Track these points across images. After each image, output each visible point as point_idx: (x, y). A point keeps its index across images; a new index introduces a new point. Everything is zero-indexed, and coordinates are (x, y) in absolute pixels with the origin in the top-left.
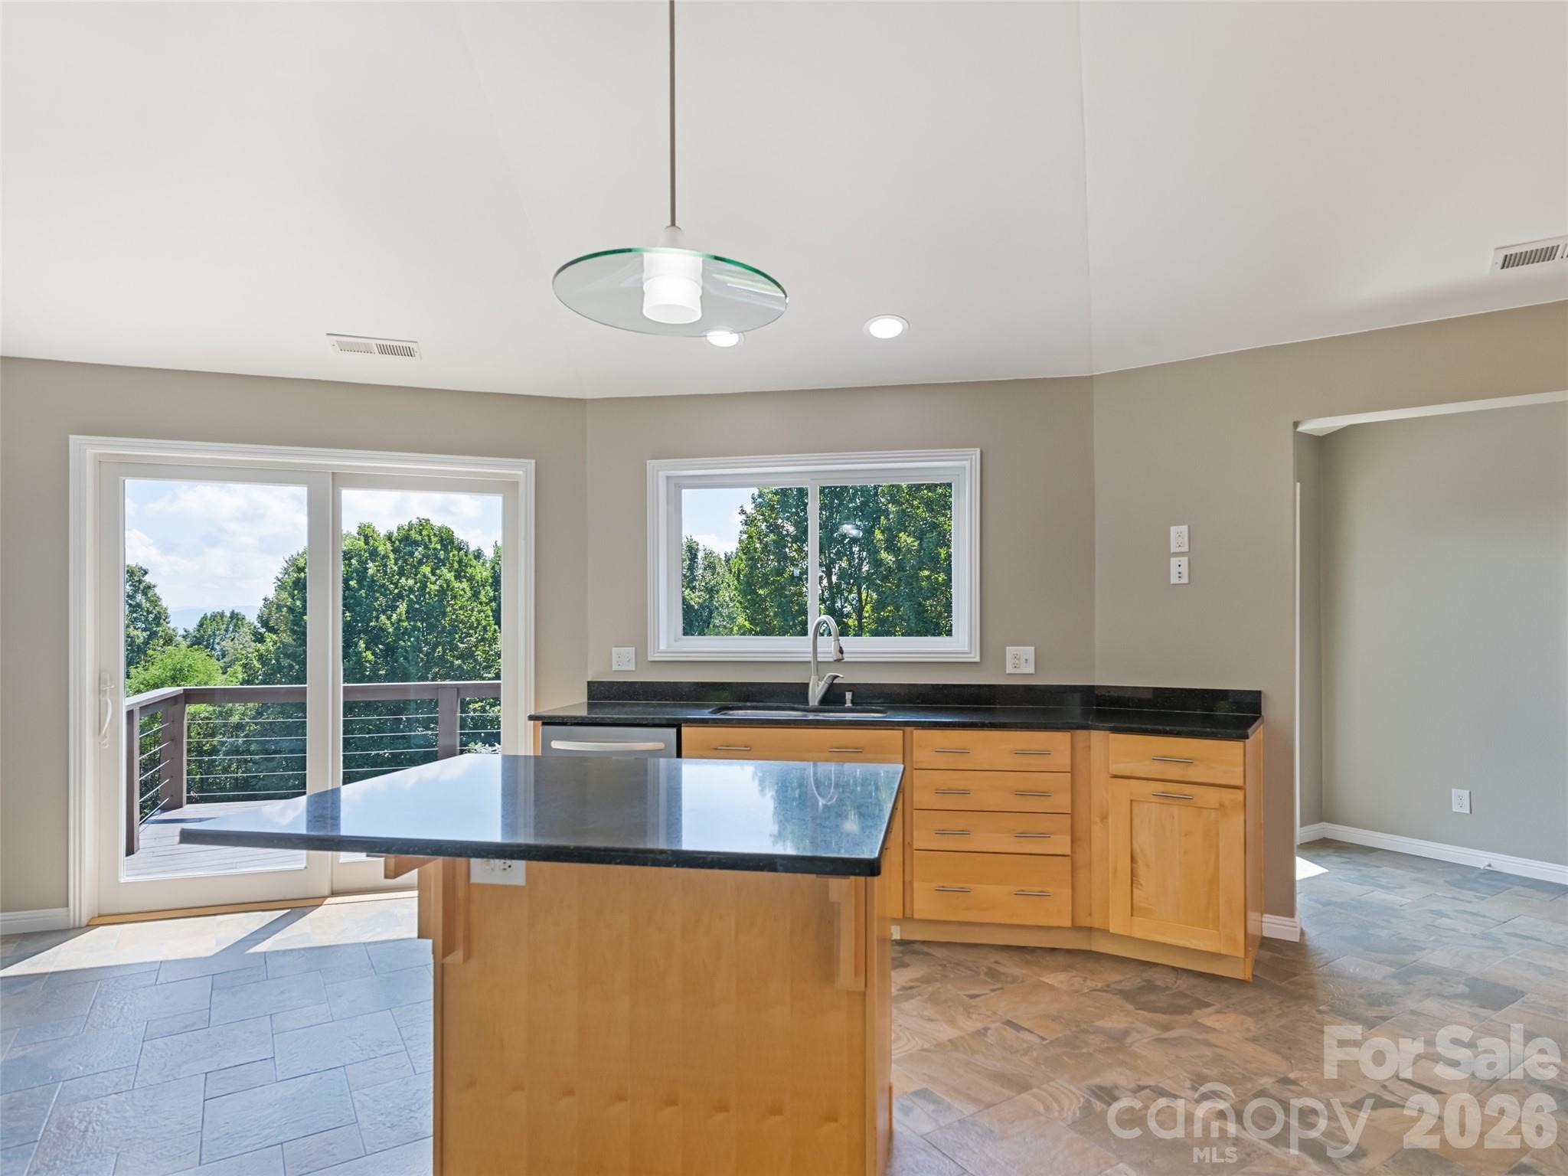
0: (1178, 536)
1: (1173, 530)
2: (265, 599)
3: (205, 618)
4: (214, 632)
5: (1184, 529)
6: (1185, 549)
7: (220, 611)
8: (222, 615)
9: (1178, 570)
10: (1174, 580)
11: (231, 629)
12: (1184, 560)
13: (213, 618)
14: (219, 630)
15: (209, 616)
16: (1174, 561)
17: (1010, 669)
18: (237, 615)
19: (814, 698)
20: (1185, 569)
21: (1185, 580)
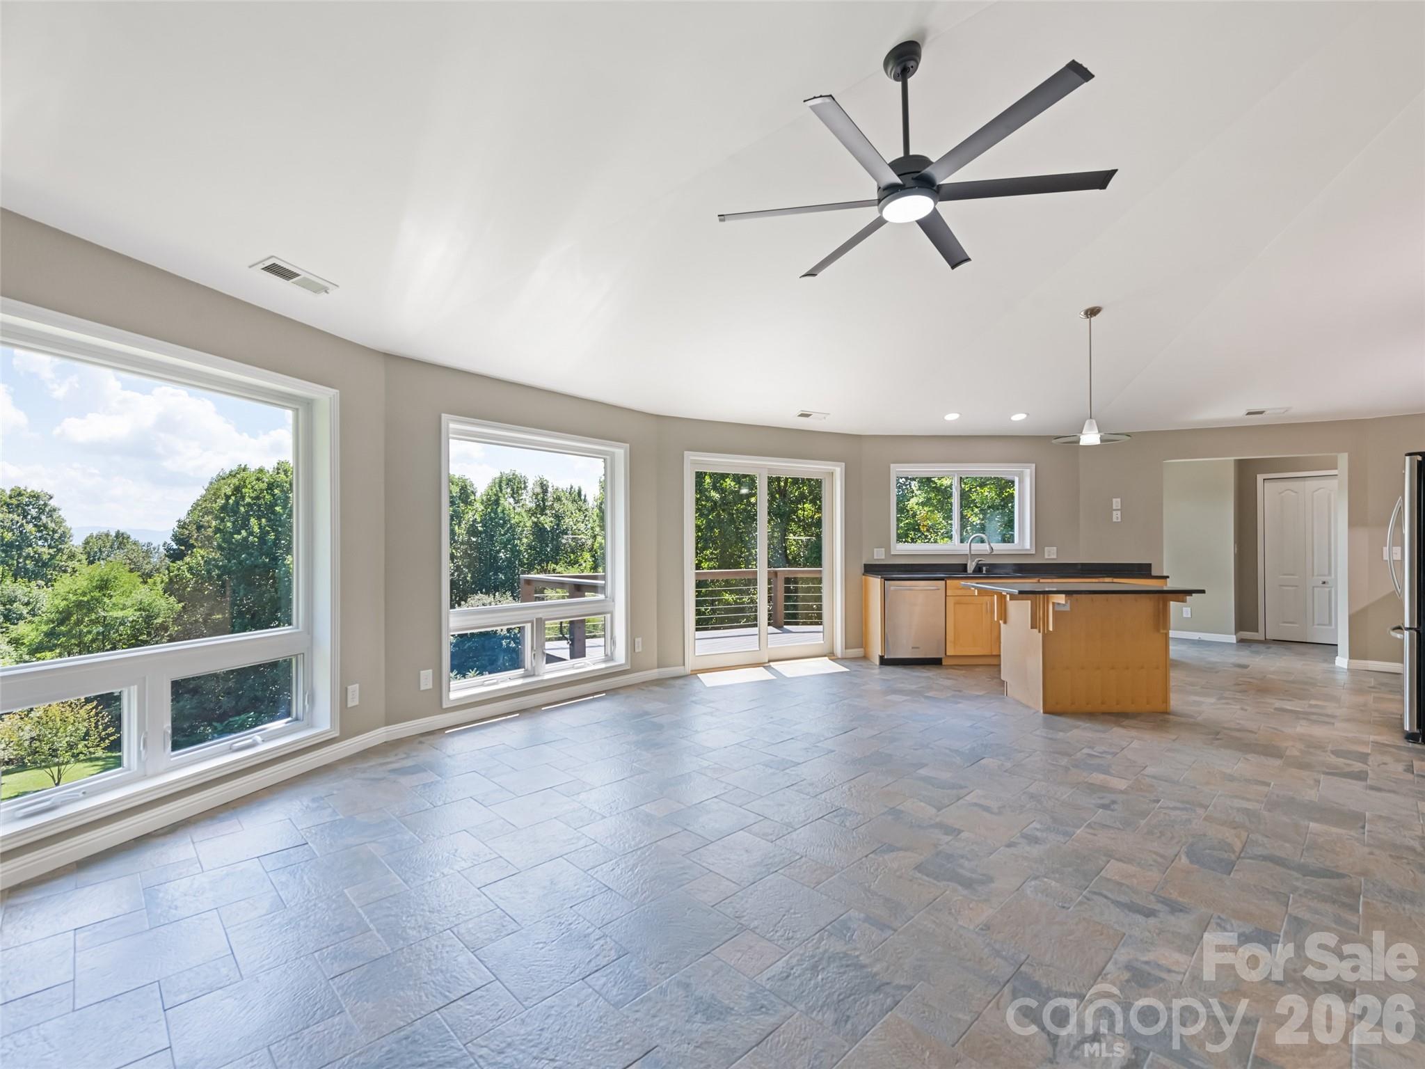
0: (1116, 503)
1: (1114, 500)
2: (179, 521)
3: (91, 536)
4: (100, 549)
5: (1119, 500)
6: (1119, 508)
7: (105, 531)
8: (107, 535)
9: (1117, 516)
10: (1115, 520)
11: (116, 546)
12: (1119, 513)
13: (99, 537)
14: (104, 547)
15: (95, 535)
16: (1114, 512)
17: (1046, 557)
18: (123, 534)
19: (971, 568)
20: (1119, 516)
21: (1119, 520)
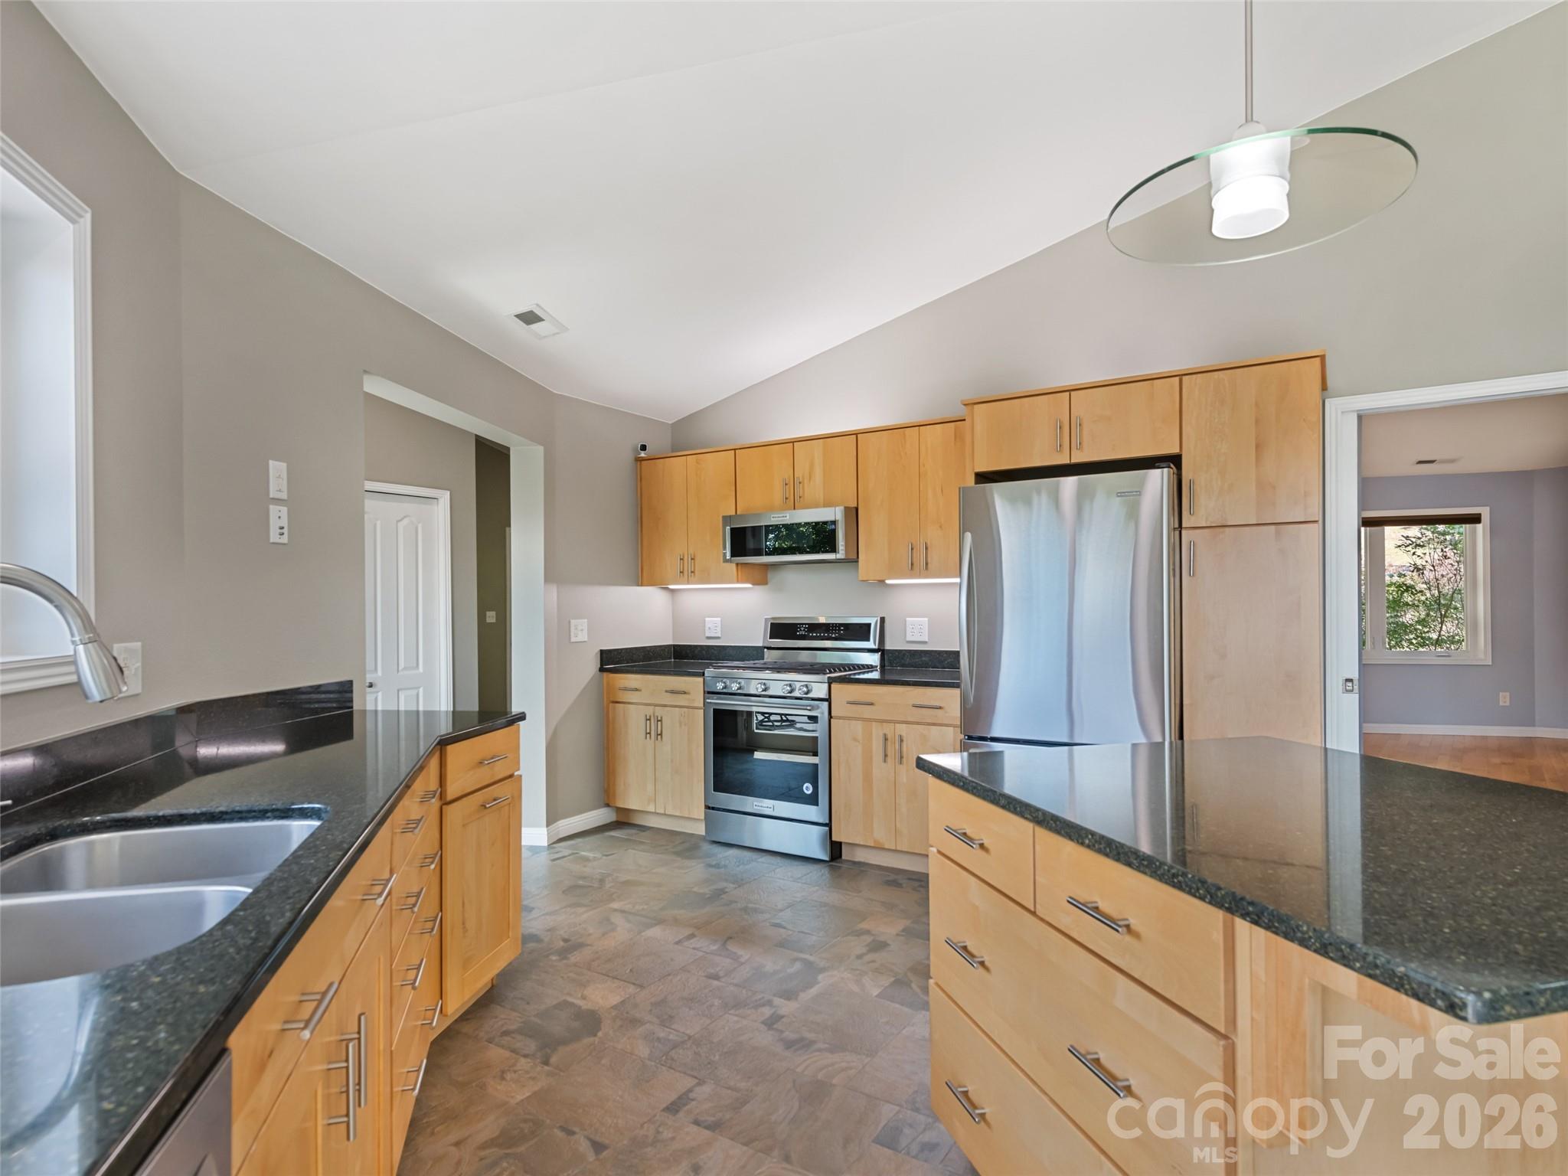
0: (278, 476)
6: (285, 495)
9: (279, 525)
10: (274, 537)
12: (284, 511)
16: (273, 509)
